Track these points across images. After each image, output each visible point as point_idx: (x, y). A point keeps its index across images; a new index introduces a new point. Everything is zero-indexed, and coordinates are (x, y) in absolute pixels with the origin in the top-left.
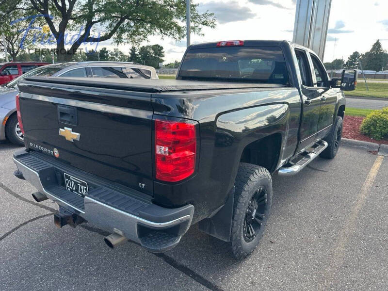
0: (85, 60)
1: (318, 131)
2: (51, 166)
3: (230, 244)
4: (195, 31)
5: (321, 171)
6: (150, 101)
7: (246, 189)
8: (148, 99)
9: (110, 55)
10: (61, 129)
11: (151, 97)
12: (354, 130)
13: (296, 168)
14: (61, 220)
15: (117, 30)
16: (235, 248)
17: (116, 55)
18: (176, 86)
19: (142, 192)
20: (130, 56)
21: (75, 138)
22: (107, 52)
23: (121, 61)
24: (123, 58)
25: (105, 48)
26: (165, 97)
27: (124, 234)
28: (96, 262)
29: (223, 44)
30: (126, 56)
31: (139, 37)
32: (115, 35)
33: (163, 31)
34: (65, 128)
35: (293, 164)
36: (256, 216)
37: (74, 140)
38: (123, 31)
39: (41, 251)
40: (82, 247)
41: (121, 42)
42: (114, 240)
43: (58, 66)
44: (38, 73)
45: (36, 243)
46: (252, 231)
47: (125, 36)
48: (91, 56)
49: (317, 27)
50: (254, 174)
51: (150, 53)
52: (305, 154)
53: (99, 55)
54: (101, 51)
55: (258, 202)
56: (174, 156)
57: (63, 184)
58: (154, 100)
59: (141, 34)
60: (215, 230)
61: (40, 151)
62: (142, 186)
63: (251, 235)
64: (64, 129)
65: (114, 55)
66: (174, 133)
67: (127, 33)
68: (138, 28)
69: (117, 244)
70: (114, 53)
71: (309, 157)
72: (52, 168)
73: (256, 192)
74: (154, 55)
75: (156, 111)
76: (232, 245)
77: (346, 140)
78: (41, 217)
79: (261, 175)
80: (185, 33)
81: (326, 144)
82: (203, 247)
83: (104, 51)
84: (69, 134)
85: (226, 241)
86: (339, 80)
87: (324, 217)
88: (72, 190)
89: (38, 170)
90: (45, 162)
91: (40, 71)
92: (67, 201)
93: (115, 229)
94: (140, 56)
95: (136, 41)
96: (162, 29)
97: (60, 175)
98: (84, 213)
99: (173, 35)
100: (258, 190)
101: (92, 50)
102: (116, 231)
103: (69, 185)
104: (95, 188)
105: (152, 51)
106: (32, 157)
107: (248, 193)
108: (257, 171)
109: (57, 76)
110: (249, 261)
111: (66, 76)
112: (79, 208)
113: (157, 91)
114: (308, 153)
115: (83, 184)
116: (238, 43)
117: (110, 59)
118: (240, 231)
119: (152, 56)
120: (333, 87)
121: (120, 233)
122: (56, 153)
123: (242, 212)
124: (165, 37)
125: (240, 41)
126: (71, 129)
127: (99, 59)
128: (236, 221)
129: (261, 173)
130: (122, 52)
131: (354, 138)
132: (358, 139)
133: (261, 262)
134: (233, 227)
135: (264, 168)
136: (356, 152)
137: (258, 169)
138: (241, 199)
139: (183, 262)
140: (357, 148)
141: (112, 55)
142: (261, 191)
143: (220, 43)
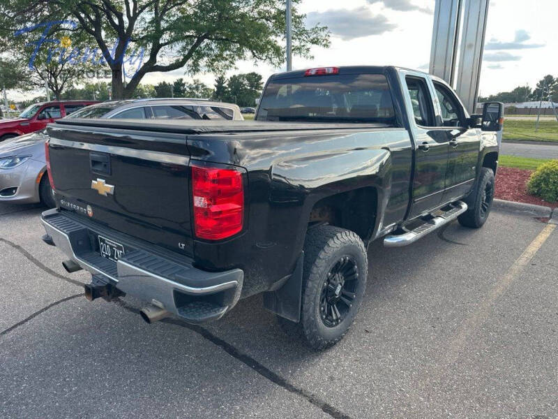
0: (153, 96)
1: (445, 187)
2: (84, 227)
3: (300, 326)
4: (300, 53)
5: (459, 244)
6: (185, 143)
7: (321, 257)
8: (183, 142)
9: (188, 89)
10: (93, 181)
11: (187, 139)
12: (519, 189)
13: (410, 237)
14: (92, 292)
15: (192, 55)
16: (307, 332)
17: (197, 88)
18: (221, 127)
19: (182, 254)
20: (216, 90)
21: (109, 191)
22: (184, 85)
23: (204, 97)
24: (206, 93)
25: (182, 80)
26: (203, 140)
27: (165, 306)
28: (137, 349)
29: (313, 73)
30: (211, 90)
31: (223, 63)
32: (190, 62)
33: (256, 54)
34: (98, 179)
35: (406, 230)
36: (342, 294)
37: (108, 194)
38: (201, 56)
39: (73, 334)
40: (124, 332)
41: (198, 70)
42: (151, 314)
43: (113, 104)
44: (85, 114)
45: (67, 326)
46: (335, 313)
47: (203, 62)
48: (162, 90)
49: (468, 43)
50: (335, 238)
51: (244, 85)
52: (429, 219)
53: (172, 89)
54: (175, 83)
55: (346, 277)
56: (214, 209)
57: (98, 249)
58: (190, 143)
59: (226, 59)
60: (282, 308)
61: (74, 211)
62: (181, 246)
63: (334, 318)
64: (96, 180)
65: (194, 88)
66: (214, 181)
67: (206, 59)
68: (222, 51)
69: (154, 318)
70: (194, 86)
71: (434, 223)
72: (85, 230)
73: (339, 263)
74: (249, 88)
75: (194, 156)
76: (303, 327)
77: (504, 203)
78: (77, 296)
79: (346, 240)
80: (285, 56)
81: (465, 206)
82: (275, 335)
83: (179, 84)
84: (102, 186)
85: (295, 321)
86: (480, 116)
87: (447, 302)
88: (107, 256)
89: (68, 232)
90: (77, 223)
91: (88, 112)
92: (101, 268)
93: (153, 300)
94: (230, 89)
95: (220, 69)
96: (254, 51)
97: (93, 238)
98: (117, 281)
99: (270, 59)
100: (342, 259)
101: (164, 82)
102: (155, 303)
103: (104, 251)
104: (131, 251)
105: (246, 82)
106: (64, 218)
107: (324, 261)
108: (339, 235)
109: (107, 118)
110: (332, 353)
111: (117, 118)
112: (113, 276)
113: (194, 132)
114: (434, 218)
115: (119, 248)
116: (331, 71)
117: (188, 95)
118: (314, 310)
119: (246, 89)
120: (472, 127)
121: (160, 305)
122: (89, 210)
123: (316, 286)
124: (260, 62)
125: (334, 68)
126: (104, 181)
127: (173, 94)
128: (308, 296)
129: (345, 238)
130: (205, 84)
131: (517, 200)
132: (522, 202)
133: (347, 354)
134: (302, 303)
135: (351, 232)
136: (516, 219)
137: (341, 233)
138: (315, 268)
139: (247, 352)
140: (519, 214)
141: (190, 89)
142: (347, 262)
143: (309, 70)
